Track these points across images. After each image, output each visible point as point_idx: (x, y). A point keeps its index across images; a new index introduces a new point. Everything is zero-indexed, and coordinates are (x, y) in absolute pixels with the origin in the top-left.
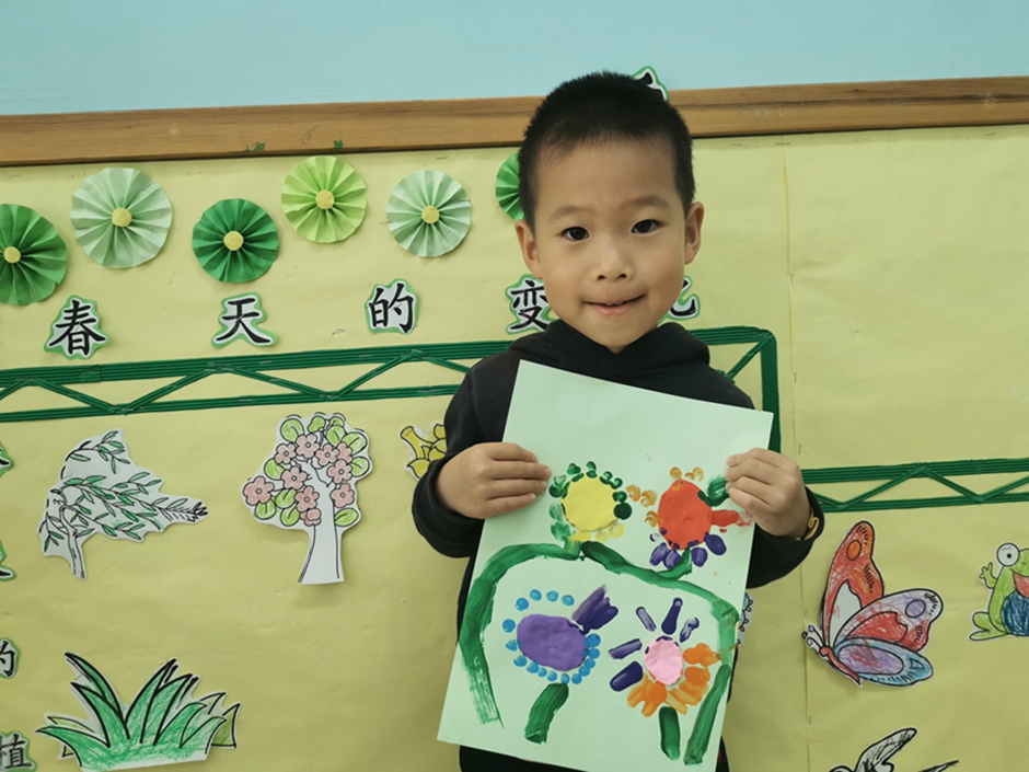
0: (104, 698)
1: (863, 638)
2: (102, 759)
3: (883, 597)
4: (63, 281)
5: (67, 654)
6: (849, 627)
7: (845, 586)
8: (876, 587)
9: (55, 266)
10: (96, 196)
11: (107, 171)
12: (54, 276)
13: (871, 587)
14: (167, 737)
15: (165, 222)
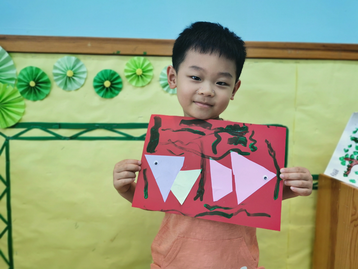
4: (49, 93)
9: (47, 88)
10: (62, 66)
11: (66, 57)
12: (45, 92)
15: (84, 76)
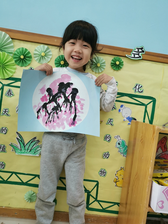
0: (22, 142)
1: (162, 158)
2: (19, 152)
3: (167, 151)
4: (30, 64)
5: (17, 132)
6: (160, 155)
7: (160, 148)
8: (166, 149)
9: (29, 61)
10: (39, 50)
11: (42, 45)
12: (29, 62)
13: (165, 149)
14: (32, 151)
15: (51, 57)
